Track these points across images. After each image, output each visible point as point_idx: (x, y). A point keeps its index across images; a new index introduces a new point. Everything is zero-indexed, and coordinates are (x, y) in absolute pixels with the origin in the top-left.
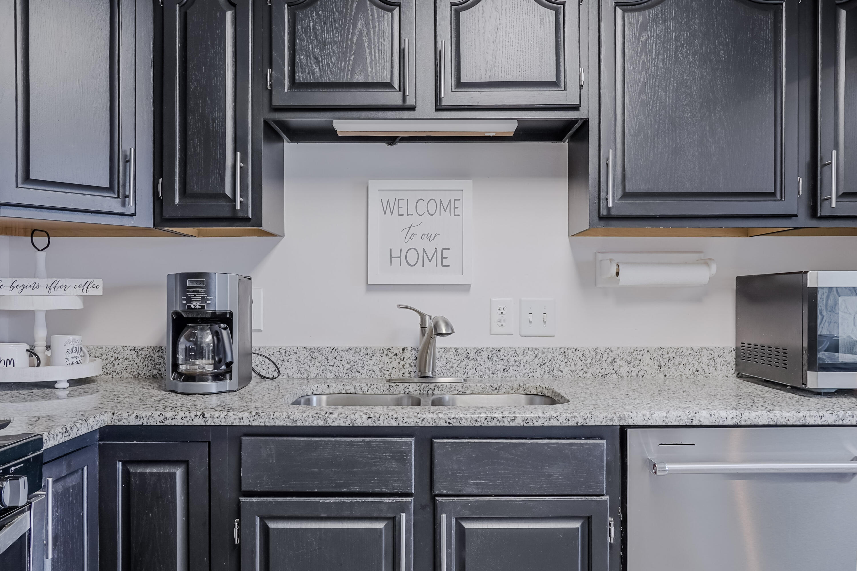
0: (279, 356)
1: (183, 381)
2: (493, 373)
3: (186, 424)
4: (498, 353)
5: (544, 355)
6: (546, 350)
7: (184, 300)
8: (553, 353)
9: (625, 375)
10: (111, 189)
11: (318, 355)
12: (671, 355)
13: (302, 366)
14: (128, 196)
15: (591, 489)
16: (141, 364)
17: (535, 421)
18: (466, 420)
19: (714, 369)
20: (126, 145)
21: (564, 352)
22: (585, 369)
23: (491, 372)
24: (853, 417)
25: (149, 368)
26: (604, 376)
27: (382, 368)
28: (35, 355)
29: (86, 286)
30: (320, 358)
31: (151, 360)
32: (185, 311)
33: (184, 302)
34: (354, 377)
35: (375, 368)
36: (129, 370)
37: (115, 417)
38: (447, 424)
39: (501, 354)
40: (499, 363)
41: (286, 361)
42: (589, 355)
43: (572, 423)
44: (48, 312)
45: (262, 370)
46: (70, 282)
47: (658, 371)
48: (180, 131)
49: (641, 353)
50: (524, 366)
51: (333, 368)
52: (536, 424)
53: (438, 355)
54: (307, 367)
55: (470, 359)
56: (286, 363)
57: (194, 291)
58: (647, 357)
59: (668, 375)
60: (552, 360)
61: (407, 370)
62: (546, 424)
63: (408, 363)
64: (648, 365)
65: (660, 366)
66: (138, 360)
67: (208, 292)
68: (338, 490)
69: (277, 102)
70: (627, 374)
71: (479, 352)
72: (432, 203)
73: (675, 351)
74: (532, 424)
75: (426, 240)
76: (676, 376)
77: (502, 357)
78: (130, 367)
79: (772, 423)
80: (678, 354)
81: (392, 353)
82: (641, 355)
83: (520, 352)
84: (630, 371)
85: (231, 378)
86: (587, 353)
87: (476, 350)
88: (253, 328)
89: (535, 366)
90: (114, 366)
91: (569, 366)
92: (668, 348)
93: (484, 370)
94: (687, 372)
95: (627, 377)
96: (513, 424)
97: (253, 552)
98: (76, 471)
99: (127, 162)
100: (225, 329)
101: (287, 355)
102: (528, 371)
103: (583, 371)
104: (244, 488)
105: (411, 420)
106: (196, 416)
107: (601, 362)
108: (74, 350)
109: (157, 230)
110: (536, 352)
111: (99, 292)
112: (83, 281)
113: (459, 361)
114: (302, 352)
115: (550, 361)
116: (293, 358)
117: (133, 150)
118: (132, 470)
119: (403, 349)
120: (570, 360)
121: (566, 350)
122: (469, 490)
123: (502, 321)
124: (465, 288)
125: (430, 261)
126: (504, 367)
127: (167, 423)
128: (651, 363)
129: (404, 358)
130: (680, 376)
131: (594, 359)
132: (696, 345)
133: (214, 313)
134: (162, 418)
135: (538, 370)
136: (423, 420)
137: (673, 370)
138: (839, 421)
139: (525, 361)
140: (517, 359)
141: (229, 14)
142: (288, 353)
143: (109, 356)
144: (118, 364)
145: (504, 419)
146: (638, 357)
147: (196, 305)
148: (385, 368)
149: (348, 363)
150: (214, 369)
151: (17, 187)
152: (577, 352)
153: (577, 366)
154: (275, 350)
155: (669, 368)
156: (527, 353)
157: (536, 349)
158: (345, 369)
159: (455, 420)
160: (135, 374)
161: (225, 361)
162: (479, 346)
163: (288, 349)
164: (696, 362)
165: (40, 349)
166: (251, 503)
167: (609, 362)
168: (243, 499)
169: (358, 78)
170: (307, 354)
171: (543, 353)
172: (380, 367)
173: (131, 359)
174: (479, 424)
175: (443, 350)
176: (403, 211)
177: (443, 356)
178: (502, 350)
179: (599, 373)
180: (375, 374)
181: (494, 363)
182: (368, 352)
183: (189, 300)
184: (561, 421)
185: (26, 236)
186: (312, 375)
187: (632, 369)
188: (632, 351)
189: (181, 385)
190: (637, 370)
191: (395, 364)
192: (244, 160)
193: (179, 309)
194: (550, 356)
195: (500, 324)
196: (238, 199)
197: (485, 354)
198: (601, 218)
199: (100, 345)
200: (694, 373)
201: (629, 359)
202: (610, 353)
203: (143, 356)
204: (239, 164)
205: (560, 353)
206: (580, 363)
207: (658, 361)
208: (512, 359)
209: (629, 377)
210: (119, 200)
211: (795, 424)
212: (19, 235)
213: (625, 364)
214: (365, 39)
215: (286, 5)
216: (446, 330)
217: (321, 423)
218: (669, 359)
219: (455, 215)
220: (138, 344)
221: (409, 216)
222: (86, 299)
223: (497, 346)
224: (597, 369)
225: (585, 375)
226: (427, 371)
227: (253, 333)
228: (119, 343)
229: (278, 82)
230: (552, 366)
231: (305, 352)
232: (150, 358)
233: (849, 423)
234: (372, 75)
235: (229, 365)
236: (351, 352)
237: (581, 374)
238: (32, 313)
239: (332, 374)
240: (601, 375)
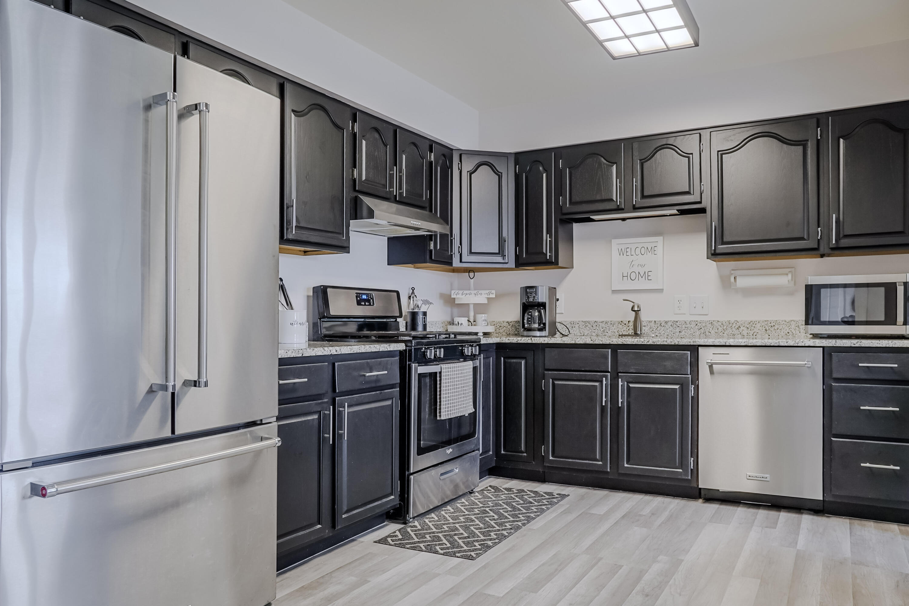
0: (570, 325)
1: (527, 331)
2: (674, 333)
3: (525, 342)
4: (676, 323)
5: (701, 324)
6: (702, 322)
7: (527, 297)
8: (706, 323)
9: (745, 334)
10: (499, 253)
11: (588, 324)
12: (772, 324)
13: (581, 330)
14: (506, 256)
15: (683, 372)
16: (511, 329)
17: (657, 342)
18: (629, 341)
19: (799, 332)
20: (505, 234)
21: (712, 323)
22: (723, 332)
23: (673, 332)
24: (803, 342)
25: (514, 331)
26: (734, 335)
27: (618, 331)
28: (470, 322)
29: (489, 293)
30: (589, 326)
31: (515, 327)
32: (527, 302)
33: (527, 298)
34: (605, 335)
35: (615, 331)
36: (505, 331)
37: (501, 339)
38: (622, 343)
39: (678, 324)
40: (677, 328)
41: (574, 327)
42: (725, 324)
43: (673, 343)
44: (475, 305)
45: (563, 332)
46: (483, 292)
47: (765, 333)
48: (525, 226)
49: (755, 323)
50: (690, 330)
51: (595, 331)
52: (658, 344)
53: (643, 324)
54: (583, 330)
55: (662, 326)
56: (574, 328)
57: (530, 294)
58: (758, 325)
59: (771, 335)
60: (705, 327)
61: (631, 331)
62: (662, 344)
63: (631, 328)
64: (759, 329)
65: (766, 330)
66: (509, 327)
67: (536, 294)
68: (581, 369)
69: (565, 211)
70: (747, 334)
71: (666, 322)
72: (643, 249)
73: (775, 322)
74: (656, 344)
75: (640, 267)
76: (775, 335)
77: (679, 325)
78: (506, 330)
79: (763, 345)
80: (776, 324)
81: (623, 323)
82: (755, 324)
83: (688, 323)
84: (748, 333)
85: (545, 331)
86: (724, 323)
87: (665, 322)
88: (557, 312)
89: (696, 330)
90: (499, 330)
91: (714, 330)
92: (771, 320)
93: (669, 332)
94: (782, 333)
95: (747, 336)
96: (648, 343)
97: (549, 392)
98: (488, 358)
99: (505, 241)
100: (542, 309)
101: (574, 324)
102: (692, 332)
103: (722, 332)
104: (546, 367)
105: (607, 341)
106: (529, 339)
107: (732, 328)
108: (485, 320)
109: (517, 269)
110: (697, 323)
111: (494, 296)
112: (488, 291)
113: (657, 328)
114: (581, 323)
115: (704, 327)
116: (577, 326)
117: (507, 237)
118: (507, 360)
119: (629, 322)
120: (715, 327)
121: (712, 322)
122: (632, 371)
123: (680, 307)
124: (661, 291)
125: (642, 278)
126: (679, 330)
127: (519, 342)
128: (761, 328)
129: (629, 326)
130: (778, 336)
131: (728, 327)
132: (788, 319)
133: (539, 303)
134: (517, 340)
135: (698, 332)
136: (612, 341)
137: (774, 332)
138: (796, 344)
139: (691, 327)
140: (686, 326)
141: (544, 175)
142: (574, 323)
143: (497, 325)
144: (501, 329)
145: (645, 341)
146: (753, 325)
147: (531, 300)
148: (620, 331)
149: (602, 328)
150: (539, 326)
151: (468, 256)
152: (719, 322)
153: (719, 330)
154: (569, 322)
155: (771, 331)
156: (691, 323)
157: (696, 321)
158: (601, 331)
159: (625, 342)
160: (508, 333)
161: (542, 322)
162: (666, 320)
163: (575, 322)
164: (788, 328)
165: (472, 320)
166: (549, 374)
167: (736, 328)
168: (546, 372)
169: (598, 198)
170: (583, 324)
171: (700, 323)
172: (617, 330)
173: (506, 327)
174: (634, 343)
175: (648, 322)
176: (628, 254)
177: (648, 325)
178: (678, 322)
179: (731, 333)
180: (615, 334)
181: (674, 328)
182: (612, 323)
183: (528, 297)
184: (668, 342)
185: (467, 273)
186: (586, 334)
187: (750, 332)
188: (750, 322)
189: (526, 333)
190: (752, 332)
191: (625, 328)
192: (551, 237)
193: (524, 301)
194: (704, 325)
195: (679, 309)
196: (548, 254)
197: (670, 324)
198: (712, 255)
199: (494, 321)
200: (786, 334)
201: (748, 326)
202: (737, 323)
203: (511, 325)
204: (548, 239)
205: (709, 323)
206: (720, 328)
207: (765, 327)
208: (684, 326)
209: (748, 336)
210: (502, 257)
211: (774, 345)
212: (462, 272)
213: (745, 329)
214: (601, 180)
215: (568, 169)
216: (637, 309)
217: (573, 342)
218: (771, 326)
219: (654, 254)
220: (510, 320)
221: (632, 256)
222: (488, 299)
223: (676, 320)
224: (730, 332)
225: (723, 334)
226: (637, 331)
227: (557, 314)
228: (501, 320)
229: (565, 202)
230: (705, 330)
231: (582, 323)
232: (514, 326)
233: (801, 345)
234: (604, 196)
235: (544, 324)
236: (604, 323)
237: (721, 334)
238: (468, 305)
239: (595, 334)
240: (732, 335)
